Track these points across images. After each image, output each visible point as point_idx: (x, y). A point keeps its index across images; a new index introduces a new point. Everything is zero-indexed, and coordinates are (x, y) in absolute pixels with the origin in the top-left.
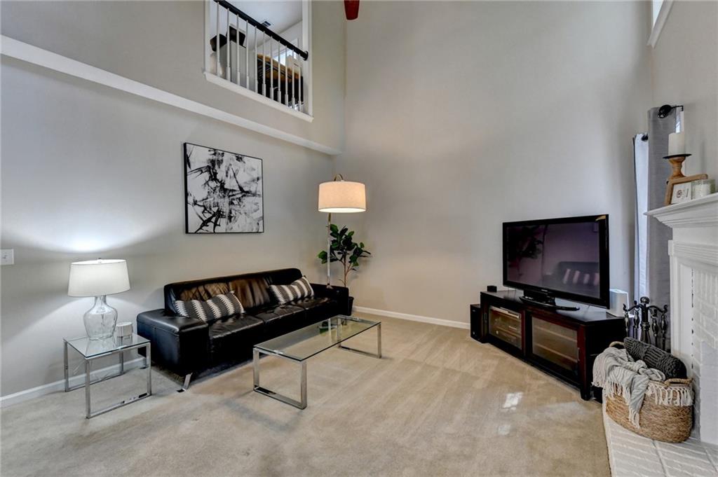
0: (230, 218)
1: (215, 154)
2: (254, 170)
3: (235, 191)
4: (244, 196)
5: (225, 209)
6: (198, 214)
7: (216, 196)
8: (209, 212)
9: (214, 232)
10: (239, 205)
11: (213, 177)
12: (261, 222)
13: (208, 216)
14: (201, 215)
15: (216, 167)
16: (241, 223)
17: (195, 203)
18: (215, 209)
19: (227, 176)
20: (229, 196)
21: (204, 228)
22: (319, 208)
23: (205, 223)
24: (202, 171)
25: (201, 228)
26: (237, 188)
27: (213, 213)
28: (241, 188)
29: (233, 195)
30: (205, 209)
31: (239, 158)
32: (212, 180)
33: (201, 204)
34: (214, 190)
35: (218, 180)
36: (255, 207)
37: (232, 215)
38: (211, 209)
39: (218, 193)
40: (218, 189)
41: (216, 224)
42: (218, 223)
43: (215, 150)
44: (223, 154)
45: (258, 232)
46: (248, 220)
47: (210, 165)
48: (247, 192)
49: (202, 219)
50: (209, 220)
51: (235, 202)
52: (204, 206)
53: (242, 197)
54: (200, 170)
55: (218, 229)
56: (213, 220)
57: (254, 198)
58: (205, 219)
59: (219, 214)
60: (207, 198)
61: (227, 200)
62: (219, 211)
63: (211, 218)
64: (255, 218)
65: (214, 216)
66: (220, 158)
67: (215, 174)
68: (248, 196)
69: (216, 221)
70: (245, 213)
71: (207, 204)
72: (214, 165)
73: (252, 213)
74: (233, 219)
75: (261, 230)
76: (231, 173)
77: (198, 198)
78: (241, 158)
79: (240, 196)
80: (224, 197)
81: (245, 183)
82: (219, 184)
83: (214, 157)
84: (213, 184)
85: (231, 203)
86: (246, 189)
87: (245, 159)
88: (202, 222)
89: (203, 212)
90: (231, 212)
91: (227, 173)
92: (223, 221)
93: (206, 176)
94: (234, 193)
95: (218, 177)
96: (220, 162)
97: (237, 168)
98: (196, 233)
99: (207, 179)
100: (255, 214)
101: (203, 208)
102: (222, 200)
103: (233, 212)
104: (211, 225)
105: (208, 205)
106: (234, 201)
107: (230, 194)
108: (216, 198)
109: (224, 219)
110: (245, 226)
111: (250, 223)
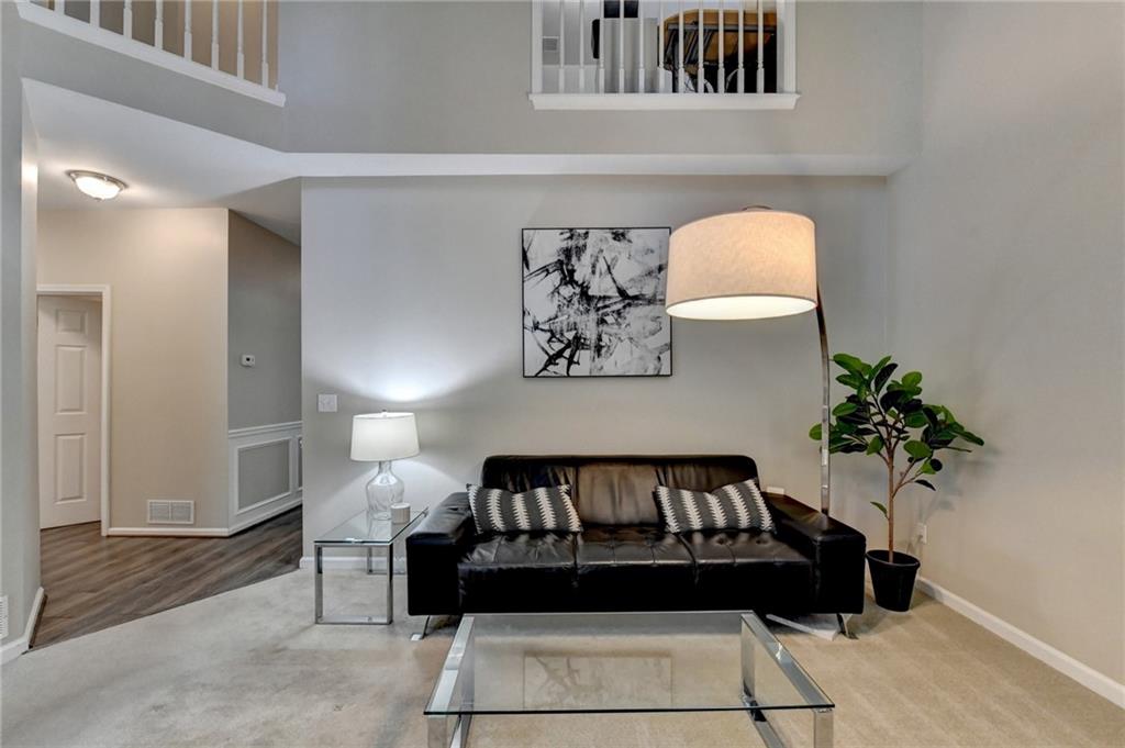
0: (599, 349)
1: (571, 238)
2: (652, 251)
3: (609, 298)
4: (629, 305)
5: (590, 334)
6: (539, 345)
7: (571, 312)
8: (559, 341)
9: (568, 376)
10: (619, 324)
11: (569, 278)
12: (666, 356)
13: (557, 346)
14: (546, 347)
15: (574, 259)
16: (620, 358)
17: (536, 327)
18: (570, 335)
19: (594, 272)
20: (598, 309)
21: (551, 368)
23: (552, 360)
24: (547, 270)
25: (545, 369)
26: (613, 292)
27: (566, 342)
28: (622, 292)
29: (605, 307)
30: (553, 335)
31: (619, 235)
32: (566, 284)
33: (546, 327)
34: (570, 301)
35: (576, 283)
36: (651, 326)
37: (602, 344)
38: (562, 334)
39: (577, 305)
40: (575, 299)
41: (571, 362)
42: (575, 360)
43: (571, 230)
44: (587, 233)
45: (658, 375)
46: (637, 352)
47: (562, 257)
48: (636, 298)
49: (547, 353)
50: (560, 354)
51: (610, 319)
52: (551, 331)
53: (624, 307)
54: (545, 270)
55: (574, 370)
56: (567, 353)
57: (652, 307)
58: (551, 353)
59: (578, 343)
60: (556, 317)
61: (593, 316)
62: (577, 338)
63: (563, 350)
64: (650, 347)
65: (568, 346)
66: (581, 242)
67: (572, 272)
68: (637, 305)
69: (572, 356)
70: (631, 339)
71: (557, 327)
72: (569, 257)
73: (646, 337)
74: (604, 351)
75: (665, 370)
76: (602, 266)
77: (541, 319)
78: (623, 235)
79: (619, 306)
80: (588, 311)
81: (632, 280)
82: (578, 290)
83: (571, 243)
84: (567, 291)
85: (602, 321)
86: (631, 292)
87: (631, 235)
88: (547, 357)
89: (549, 341)
90: (600, 339)
91: (594, 266)
92: (584, 356)
93: (556, 277)
94: (607, 302)
95: (578, 277)
96: (580, 250)
97: (613, 255)
98: (536, 376)
99: (557, 283)
100: (651, 338)
101: (549, 334)
102: (584, 316)
103: (605, 338)
104: (563, 362)
105: (558, 329)
106: (606, 318)
107: (600, 305)
108: (573, 314)
109: (588, 352)
110: (629, 363)
111: (641, 358)
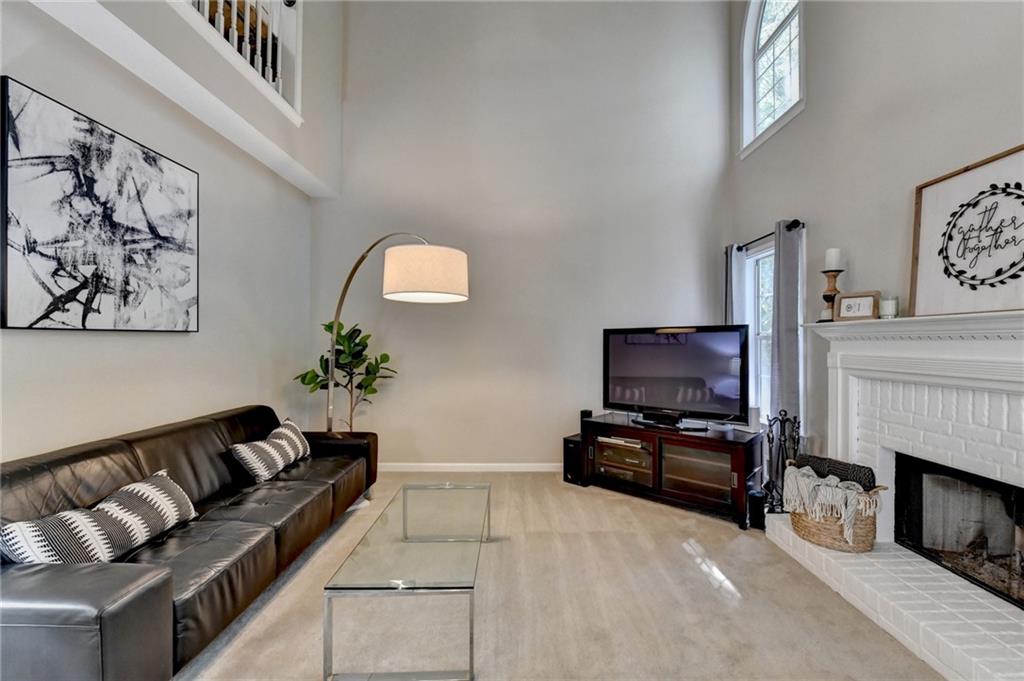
0: (125, 295)
1: (91, 131)
2: (183, 193)
3: (139, 231)
4: (160, 246)
5: (115, 272)
6: (37, 278)
7: (89, 236)
8: (71, 275)
9: (84, 329)
10: (149, 267)
11: (86, 187)
12: (193, 310)
13: (68, 284)
14: (50, 282)
15: (94, 165)
16: (149, 310)
17: (31, 247)
18: (88, 271)
19: (120, 192)
20: (125, 243)
21: (57, 315)
22: (386, 289)
23: (59, 303)
24: (52, 163)
25: (46, 316)
26: (142, 226)
27: (81, 279)
28: (152, 229)
29: (134, 242)
30: (61, 265)
31: (151, 158)
32: (82, 195)
33: (50, 251)
34: (88, 222)
35: (97, 198)
36: (181, 275)
37: (130, 288)
38: (75, 267)
39: (97, 230)
40: (96, 221)
41: (88, 308)
42: (95, 305)
43: (91, 121)
44: (112, 136)
45: (186, 331)
46: (167, 303)
47: (78, 155)
48: (165, 239)
49: (50, 292)
50: (71, 296)
51: (139, 258)
52: (59, 260)
53: (155, 247)
54: (49, 160)
55: (93, 321)
56: (83, 296)
57: (181, 254)
58: (58, 292)
59: (97, 283)
60: (66, 240)
61: (118, 251)
62: (97, 276)
63: (75, 291)
64: (180, 300)
65: (83, 286)
66: (105, 146)
67: (91, 181)
68: (168, 249)
69: (90, 300)
70: (161, 287)
71: (67, 254)
72: (86, 156)
73: (176, 287)
74: (131, 298)
75: (193, 327)
76: (129, 187)
77: (41, 236)
78: (155, 161)
79: (149, 245)
80: (112, 242)
81: (162, 217)
82: (99, 210)
83: (89, 140)
84: (83, 206)
85: (129, 260)
86: (163, 232)
87: (163, 163)
88: (50, 299)
89: (55, 273)
90: (127, 283)
91: (120, 185)
92: (106, 302)
93: (65, 181)
94: (136, 237)
95: (98, 189)
96: (104, 156)
97: (144, 179)
98: (30, 327)
99: (69, 189)
100: (180, 288)
101: (53, 265)
102: (107, 248)
103: (133, 281)
104: (74, 308)
105: (69, 258)
106: (135, 256)
107: (128, 237)
108: (90, 242)
109: (111, 297)
110: (159, 315)
111: (171, 311)
